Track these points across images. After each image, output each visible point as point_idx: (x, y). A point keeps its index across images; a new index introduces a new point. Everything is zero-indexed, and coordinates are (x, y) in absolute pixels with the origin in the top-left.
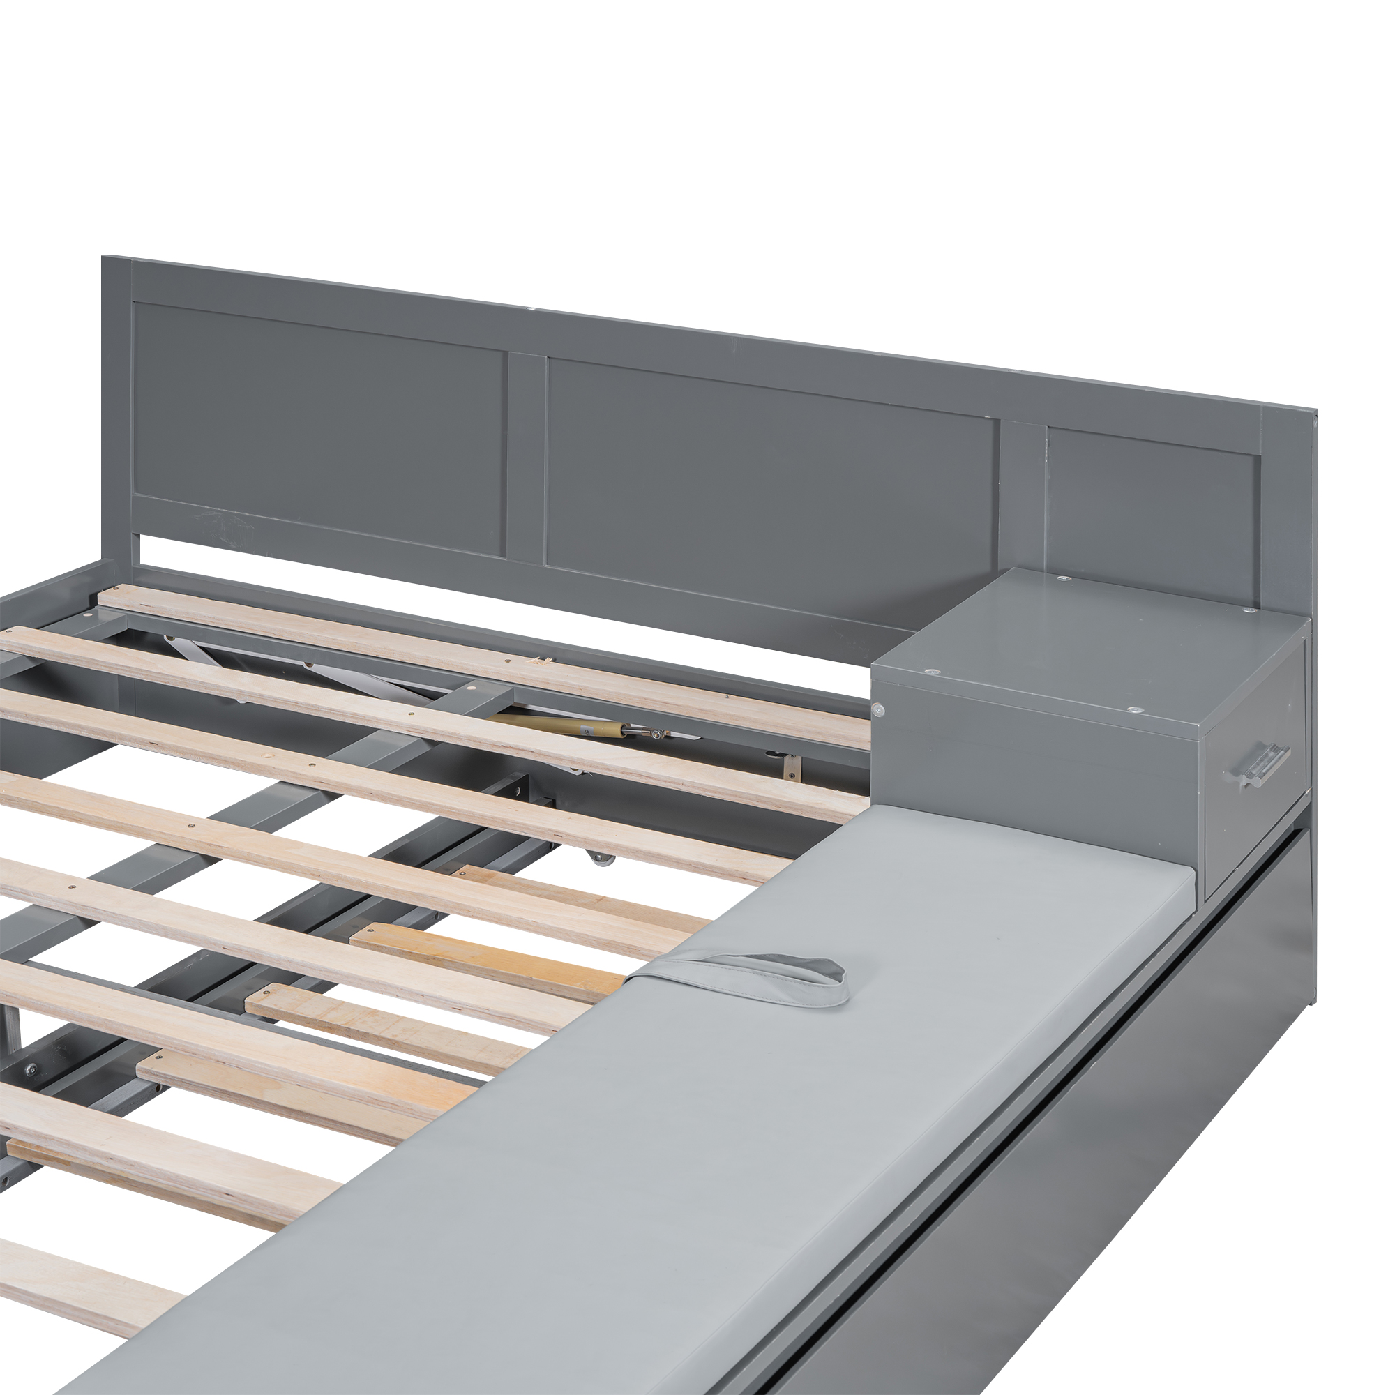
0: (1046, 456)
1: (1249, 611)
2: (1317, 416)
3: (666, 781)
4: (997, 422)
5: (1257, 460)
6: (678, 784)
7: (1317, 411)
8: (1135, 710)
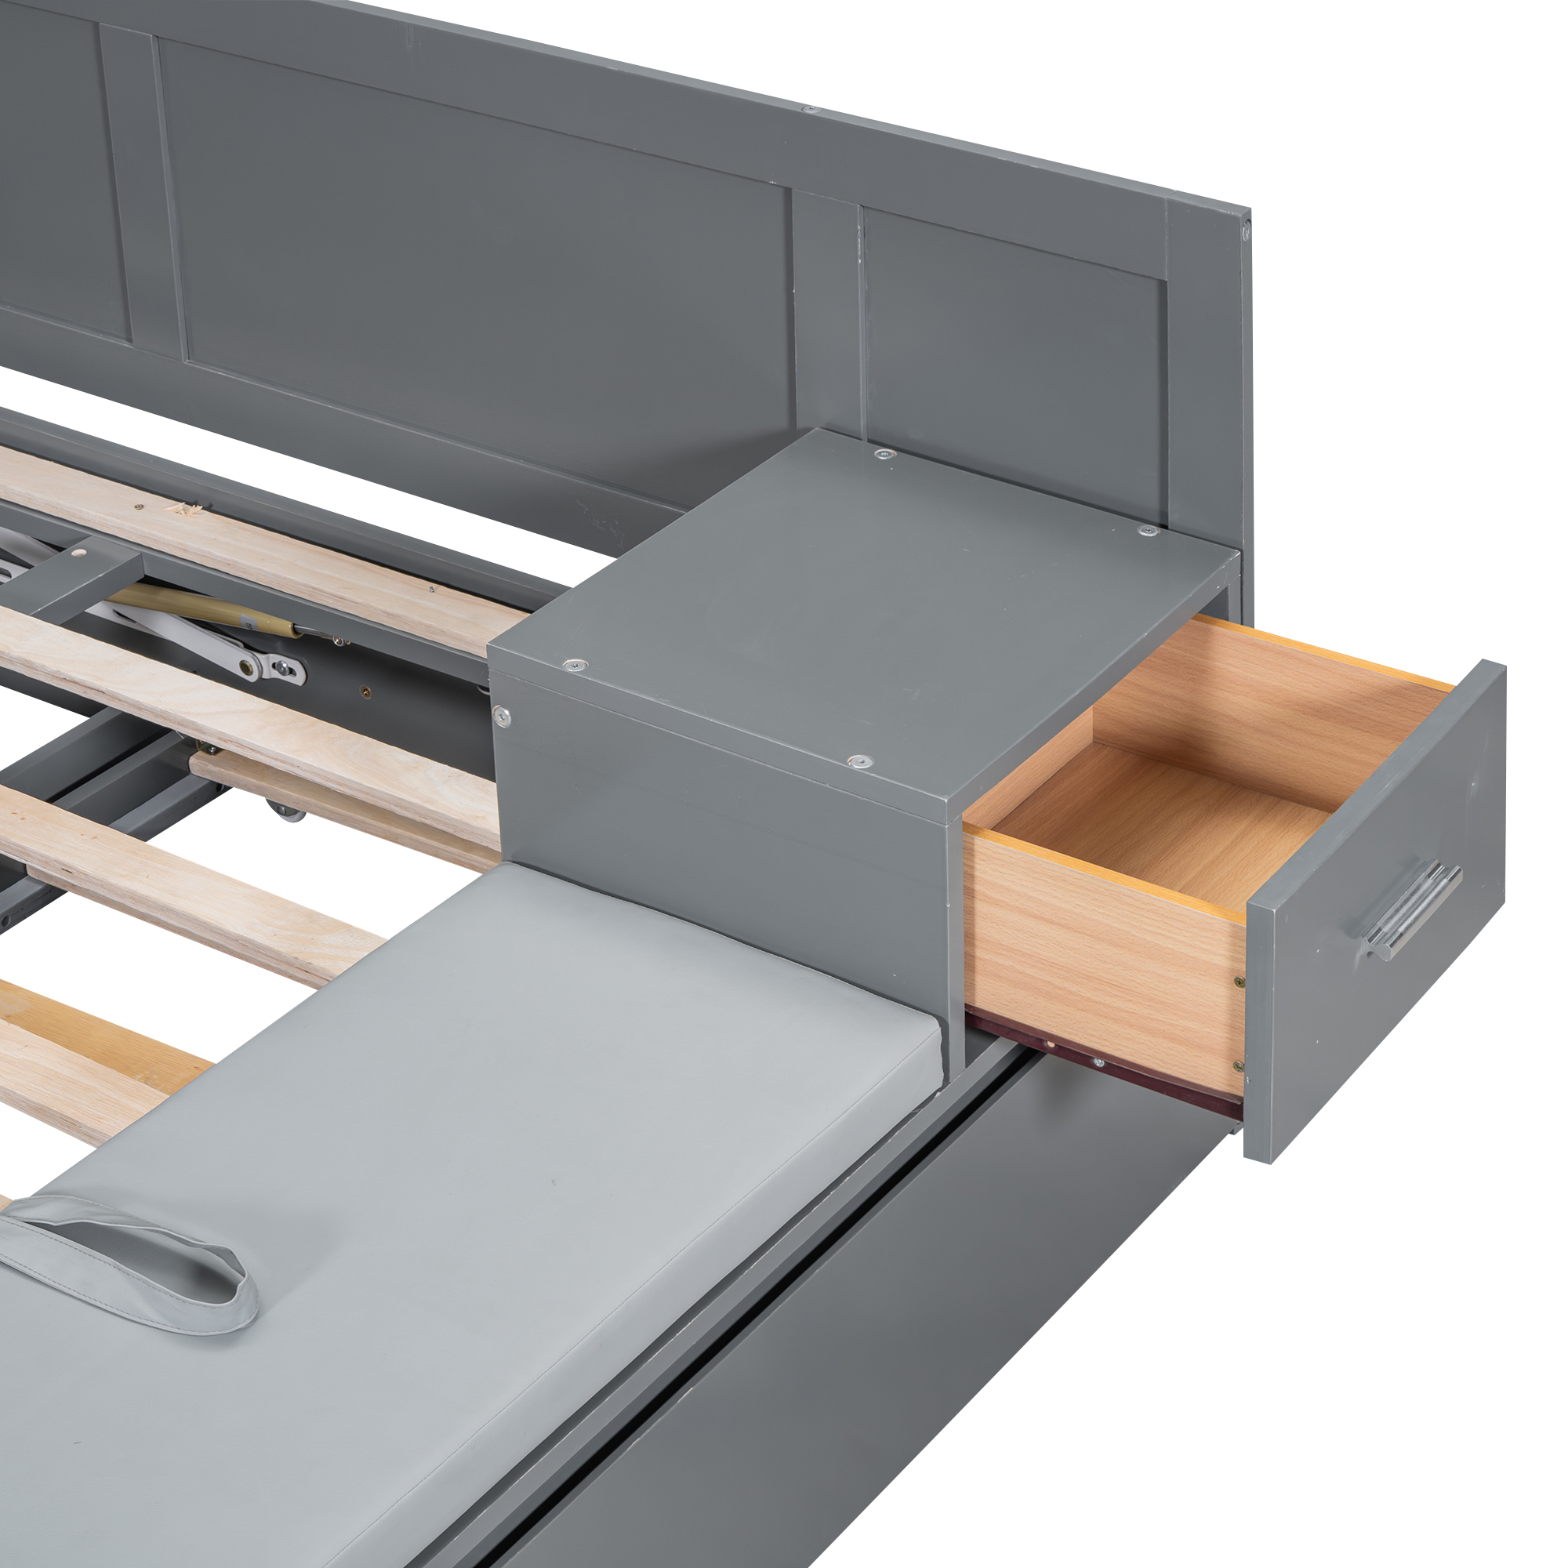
0: (859, 253)
1: (1149, 532)
2: (1250, 221)
3: (276, 759)
4: (788, 192)
5: (1162, 285)
6: (293, 765)
7: (1248, 212)
8: (860, 762)
